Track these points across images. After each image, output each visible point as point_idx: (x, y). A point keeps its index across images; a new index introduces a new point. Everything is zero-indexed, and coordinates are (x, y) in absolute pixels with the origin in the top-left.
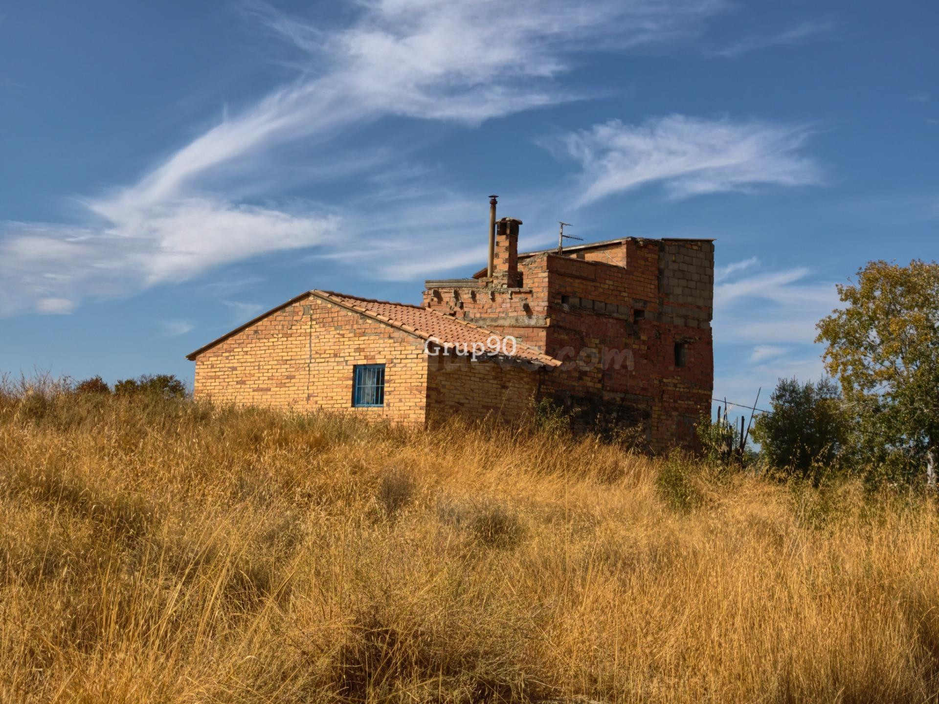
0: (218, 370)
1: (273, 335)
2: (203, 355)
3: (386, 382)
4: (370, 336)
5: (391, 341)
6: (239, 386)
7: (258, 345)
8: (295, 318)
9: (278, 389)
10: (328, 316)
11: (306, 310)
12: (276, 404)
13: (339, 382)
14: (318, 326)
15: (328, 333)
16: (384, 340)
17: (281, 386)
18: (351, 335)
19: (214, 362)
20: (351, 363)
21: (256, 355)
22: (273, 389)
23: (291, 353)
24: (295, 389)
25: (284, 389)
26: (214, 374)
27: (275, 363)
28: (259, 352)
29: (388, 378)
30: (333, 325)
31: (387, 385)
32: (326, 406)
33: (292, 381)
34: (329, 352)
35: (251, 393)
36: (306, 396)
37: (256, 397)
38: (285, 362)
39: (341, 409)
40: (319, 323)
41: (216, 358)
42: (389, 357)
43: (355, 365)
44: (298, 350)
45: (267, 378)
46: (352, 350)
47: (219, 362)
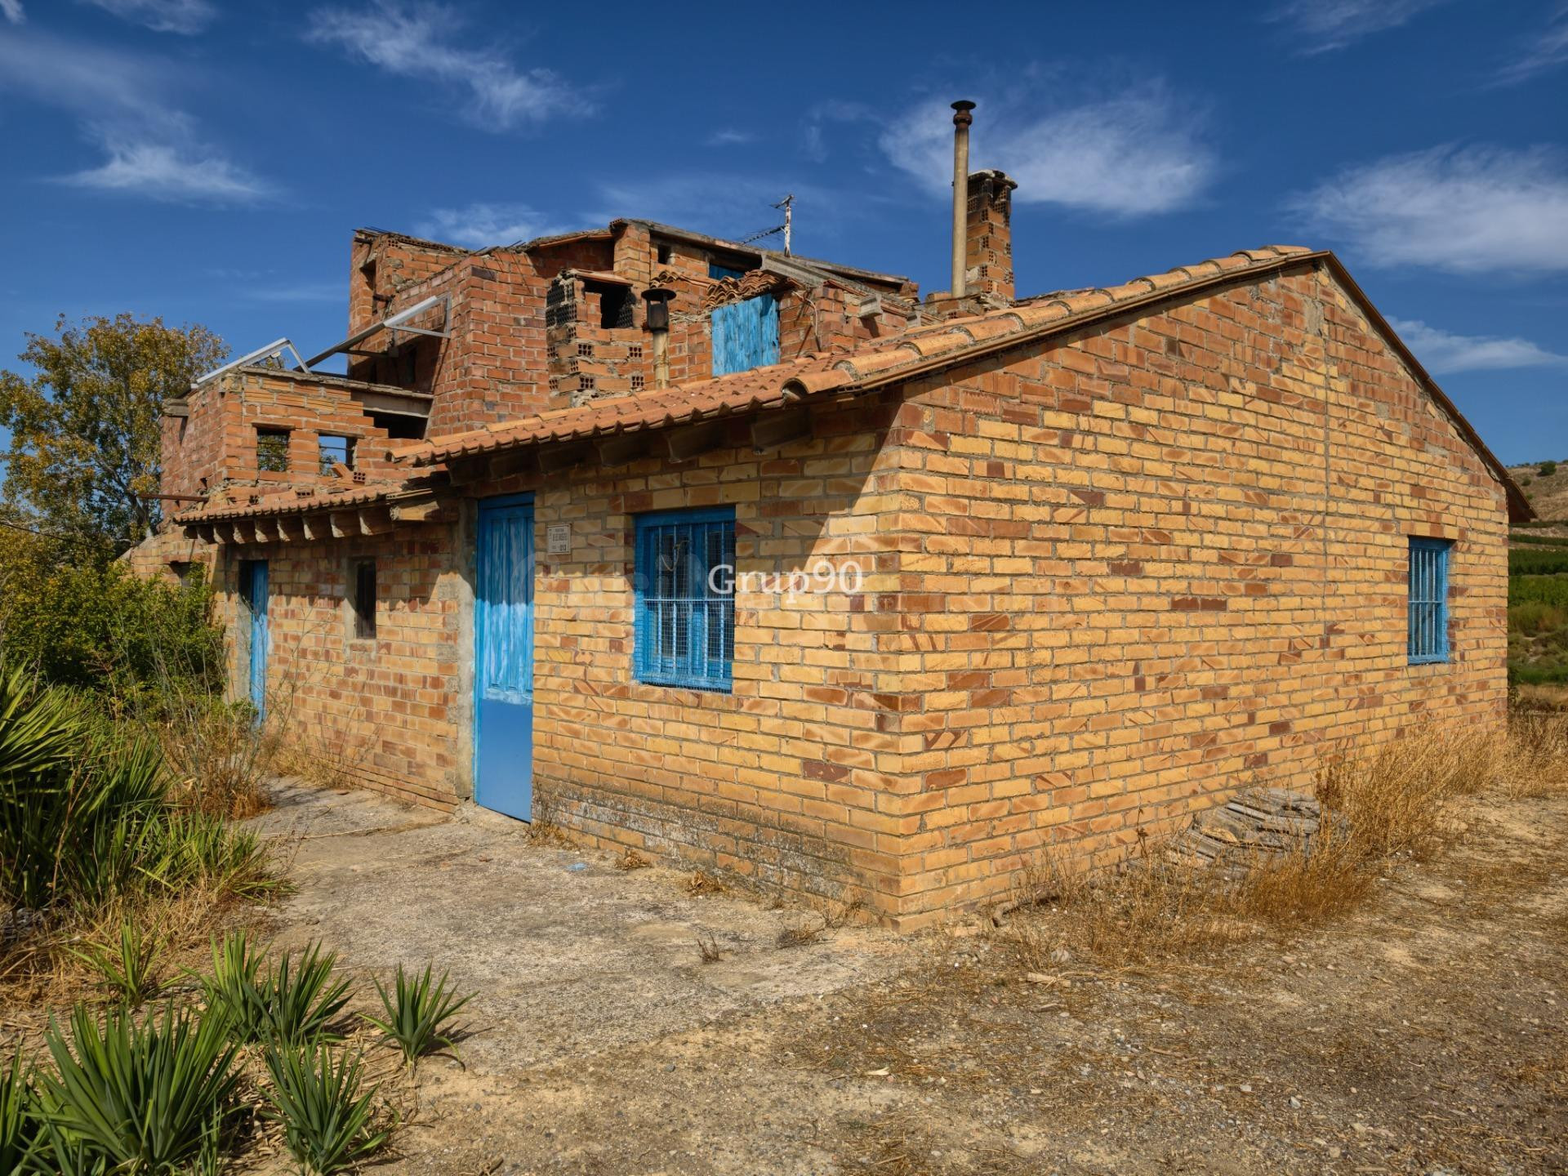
0: (1021, 491)
1: (1226, 377)
2: (943, 394)
3: (1454, 592)
4: (1434, 454)
5: (1465, 479)
6: (1117, 583)
7: (1183, 405)
8: (1287, 333)
9: (1246, 603)
10: (1361, 358)
11: (1311, 314)
12: (1245, 661)
13: (1386, 588)
14: (1342, 385)
15: (1362, 419)
16: (1454, 473)
17: (1257, 589)
18: (1403, 440)
19: (1002, 450)
20: (1405, 528)
21: (1176, 452)
22: (1234, 603)
23: (1278, 468)
24: (1295, 602)
25: (1262, 603)
26: (1004, 512)
27: (1237, 494)
28: (1184, 440)
29: (1459, 581)
30: (1372, 395)
31: (1459, 600)
32: (1360, 665)
33: (1286, 573)
34: (1364, 482)
35: (1164, 618)
36: (1320, 629)
37: (1183, 635)
38: (1262, 497)
39: (1390, 673)
40: (1343, 374)
41: (1011, 430)
42: (1462, 522)
43: (1412, 538)
44: (1297, 457)
45: (1213, 556)
46: (1407, 489)
47: (1026, 452)
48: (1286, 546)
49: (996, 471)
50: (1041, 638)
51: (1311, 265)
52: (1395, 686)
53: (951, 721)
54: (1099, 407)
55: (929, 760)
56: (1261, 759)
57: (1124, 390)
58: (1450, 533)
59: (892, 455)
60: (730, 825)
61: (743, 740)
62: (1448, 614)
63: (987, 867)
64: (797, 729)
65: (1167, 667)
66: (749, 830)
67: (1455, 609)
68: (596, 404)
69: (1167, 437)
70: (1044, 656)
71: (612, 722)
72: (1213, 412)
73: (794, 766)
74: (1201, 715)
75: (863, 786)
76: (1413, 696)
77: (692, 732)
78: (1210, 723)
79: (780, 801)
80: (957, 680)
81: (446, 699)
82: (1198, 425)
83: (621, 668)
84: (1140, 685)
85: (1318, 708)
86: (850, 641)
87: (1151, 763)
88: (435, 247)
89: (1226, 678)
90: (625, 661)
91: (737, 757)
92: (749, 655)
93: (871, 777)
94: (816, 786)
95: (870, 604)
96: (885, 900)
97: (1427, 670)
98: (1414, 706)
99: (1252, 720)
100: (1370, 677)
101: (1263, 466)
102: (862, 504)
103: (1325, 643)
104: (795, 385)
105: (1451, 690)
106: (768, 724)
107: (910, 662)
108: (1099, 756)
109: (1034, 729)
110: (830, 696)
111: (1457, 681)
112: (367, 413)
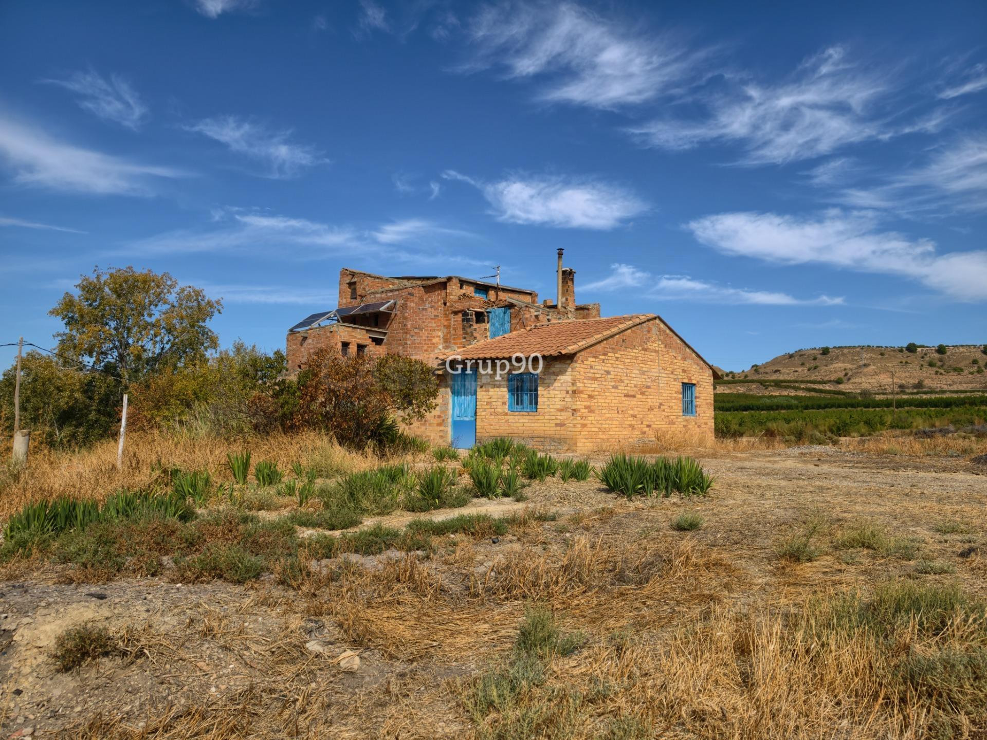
1: (635, 346)
2: (583, 353)
3: (696, 398)
4: (688, 361)
5: (698, 368)
6: (613, 390)
7: (626, 353)
8: (649, 335)
9: (640, 396)
10: (667, 339)
11: (654, 330)
12: (640, 410)
13: (675, 395)
14: (662, 346)
15: (668, 354)
16: (695, 366)
17: (643, 393)
18: (679, 358)
19: (592, 363)
20: (680, 380)
21: (624, 363)
22: (637, 396)
23: (647, 366)
24: (651, 397)
25: (644, 397)
26: (593, 375)
27: (638, 372)
28: (626, 360)
29: (698, 395)
30: (671, 348)
31: (698, 400)
32: (669, 414)
33: (649, 390)
34: (669, 369)
35: (623, 399)
36: (658, 404)
37: (626, 402)
38: (643, 373)
39: (677, 417)
40: (662, 343)
41: (594, 359)
42: (698, 379)
43: (683, 383)
44: (651, 363)
45: (633, 385)
46: (681, 371)
47: (597, 364)
48: (649, 384)
49: (591, 367)
50: (600, 401)
51: (655, 318)
52: (679, 420)
53: (585, 415)
54: (609, 354)
55: (582, 422)
56: (644, 433)
57: (614, 350)
58: (694, 382)
59: (574, 365)
60: (536, 439)
61: (540, 421)
62: (694, 404)
63: (591, 444)
64: (554, 418)
65: (624, 409)
66: (542, 439)
67: (697, 402)
68: (478, 343)
69: (622, 360)
70: (600, 404)
71: (503, 421)
72: (632, 354)
73: (553, 425)
74: (631, 421)
75: (569, 427)
76: (684, 423)
77: (527, 421)
78: (633, 423)
79: (550, 432)
80: (586, 407)
81: (443, 421)
82: (629, 357)
83: (506, 408)
84: (618, 412)
85: (658, 423)
86: (566, 399)
87: (621, 429)
88: (378, 278)
89: (636, 413)
90: (507, 407)
91: (539, 425)
92: (542, 403)
93: (571, 425)
94: (559, 428)
95: (570, 392)
96: (574, 448)
97: (688, 417)
98: (684, 426)
99: (642, 423)
100: (672, 417)
101: (643, 365)
102: (567, 373)
103: (659, 407)
104: (560, 352)
105: (696, 424)
106: (546, 417)
107: (578, 403)
108: (611, 426)
109: (599, 418)
110: (562, 410)
111: (697, 421)
112: (370, 337)
